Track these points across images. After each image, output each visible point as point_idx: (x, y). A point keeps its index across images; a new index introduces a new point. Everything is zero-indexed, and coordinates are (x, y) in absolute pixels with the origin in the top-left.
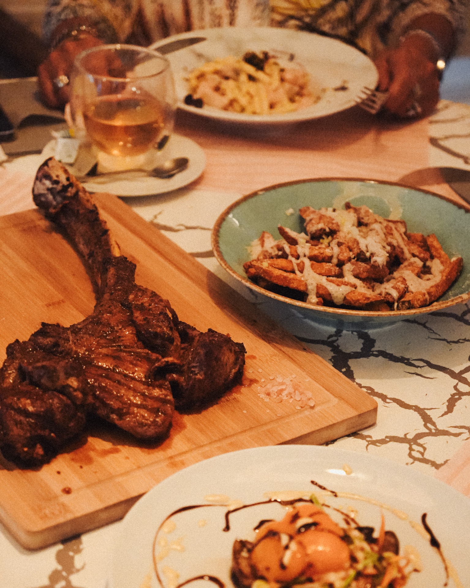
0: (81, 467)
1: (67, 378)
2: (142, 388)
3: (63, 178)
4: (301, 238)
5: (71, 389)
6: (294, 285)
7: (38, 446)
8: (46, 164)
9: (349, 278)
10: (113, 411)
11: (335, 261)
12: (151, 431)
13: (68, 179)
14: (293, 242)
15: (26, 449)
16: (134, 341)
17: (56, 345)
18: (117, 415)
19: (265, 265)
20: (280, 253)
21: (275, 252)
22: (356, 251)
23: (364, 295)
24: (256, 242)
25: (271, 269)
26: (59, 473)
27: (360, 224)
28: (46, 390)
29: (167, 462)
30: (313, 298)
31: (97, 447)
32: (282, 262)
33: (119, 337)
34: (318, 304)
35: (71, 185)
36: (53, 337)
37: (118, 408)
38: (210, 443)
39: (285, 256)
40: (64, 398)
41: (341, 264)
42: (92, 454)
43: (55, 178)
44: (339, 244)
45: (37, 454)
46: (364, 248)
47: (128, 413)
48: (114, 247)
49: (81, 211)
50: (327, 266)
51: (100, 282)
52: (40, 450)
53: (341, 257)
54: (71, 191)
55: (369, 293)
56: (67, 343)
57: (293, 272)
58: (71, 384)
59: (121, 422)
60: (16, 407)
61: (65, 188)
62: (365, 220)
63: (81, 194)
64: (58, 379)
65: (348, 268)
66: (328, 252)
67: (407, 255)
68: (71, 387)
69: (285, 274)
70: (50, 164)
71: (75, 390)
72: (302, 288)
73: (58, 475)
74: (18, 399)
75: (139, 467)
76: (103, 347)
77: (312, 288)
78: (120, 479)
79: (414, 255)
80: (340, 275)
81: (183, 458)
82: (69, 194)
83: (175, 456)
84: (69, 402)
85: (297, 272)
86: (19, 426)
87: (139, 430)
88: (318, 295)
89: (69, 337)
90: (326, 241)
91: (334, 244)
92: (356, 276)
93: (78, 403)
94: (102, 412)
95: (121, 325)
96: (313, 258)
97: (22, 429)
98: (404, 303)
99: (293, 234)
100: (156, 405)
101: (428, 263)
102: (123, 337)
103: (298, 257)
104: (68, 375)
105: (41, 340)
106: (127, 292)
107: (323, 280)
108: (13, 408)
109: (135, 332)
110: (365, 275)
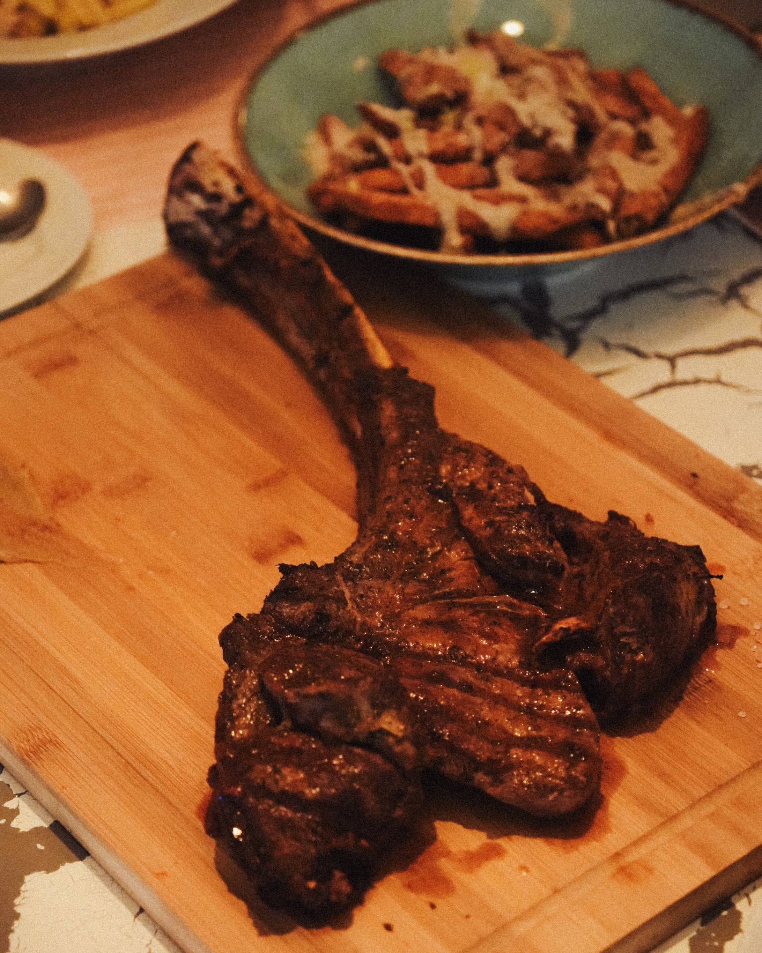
0: (433, 906)
1: (378, 716)
2: (519, 693)
3: (228, 186)
4: (402, 118)
5: (391, 740)
6: (414, 218)
7: (338, 874)
8: (186, 157)
9: (510, 184)
10: (478, 766)
11: (478, 155)
12: (567, 802)
13: (239, 189)
14: (391, 131)
15: (312, 885)
16: (474, 575)
17: (322, 617)
18: (487, 773)
19: (353, 186)
20: (372, 157)
21: (358, 155)
22: (514, 129)
23: (544, 214)
24: (312, 138)
25: (367, 194)
26: (388, 927)
27: (506, 70)
28: (333, 743)
29: (612, 869)
30: (455, 239)
31: (454, 848)
32: (381, 177)
33: (443, 572)
34: (467, 250)
35: (248, 202)
36: (309, 598)
37: (489, 759)
38: (692, 807)
39: (382, 162)
40: (378, 759)
41: (489, 160)
42: (445, 865)
43: (210, 189)
44: (480, 121)
45: (339, 893)
46: (525, 120)
47: (510, 767)
48: (374, 346)
49: (284, 263)
50: (465, 169)
51: (358, 430)
52: (342, 885)
53: (489, 146)
54: (251, 217)
55: (555, 209)
56: (344, 608)
57: (404, 191)
58: (385, 726)
59: (499, 790)
60: (275, 789)
61: (237, 210)
62: (513, 60)
63: (274, 222)
64: (359, 718)
65: (504, 166)
66: (462, 140)
67: (601, 116)
68: (389, 734)
69: (395, 199)
70: (197, 156)
71: (399, 741)
72: (428, 221)
73: (388, 933)
74: (276, 771)
75: (556, 891)
76: (416, 603)
77: (449, 218)
78: (521, 929)
79: (614, 116)
80: (493, 182)
81: (642, 851)
82: (247, 224)
83: (626, 849)
84: (388, 767)
85: (414, 191)
86: (289, 834)
87: (540, 802)
88: (463, 230)
89: (343, 593)
90: (449, 117)
91: (468, 120)
92: (523, 178)
93: (408, 766)
94: (452, 769)
95: (440, 544)
96: (436, 158)
97: (297, 839)
98: (628, 220)
99: (387, 113)
100: (562, 734)
101: (644, 126)
102: (450, 570)
103: (407, 160)
104: (379, 708)
105: (286, 610)
106: (432, 459)
107: (466, 199)
108: (269, 794)
109: (470, 555)
110: (536, 174)
